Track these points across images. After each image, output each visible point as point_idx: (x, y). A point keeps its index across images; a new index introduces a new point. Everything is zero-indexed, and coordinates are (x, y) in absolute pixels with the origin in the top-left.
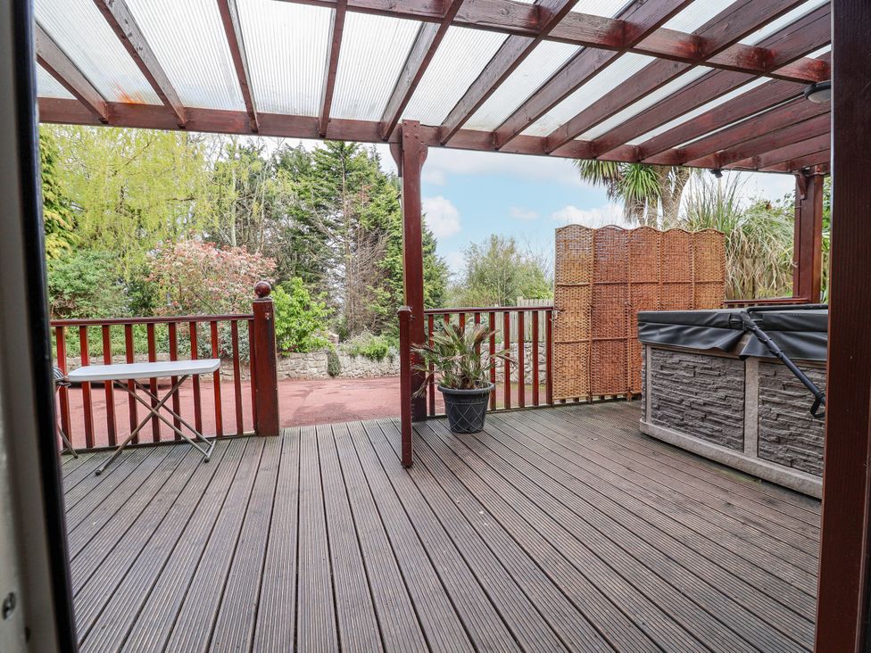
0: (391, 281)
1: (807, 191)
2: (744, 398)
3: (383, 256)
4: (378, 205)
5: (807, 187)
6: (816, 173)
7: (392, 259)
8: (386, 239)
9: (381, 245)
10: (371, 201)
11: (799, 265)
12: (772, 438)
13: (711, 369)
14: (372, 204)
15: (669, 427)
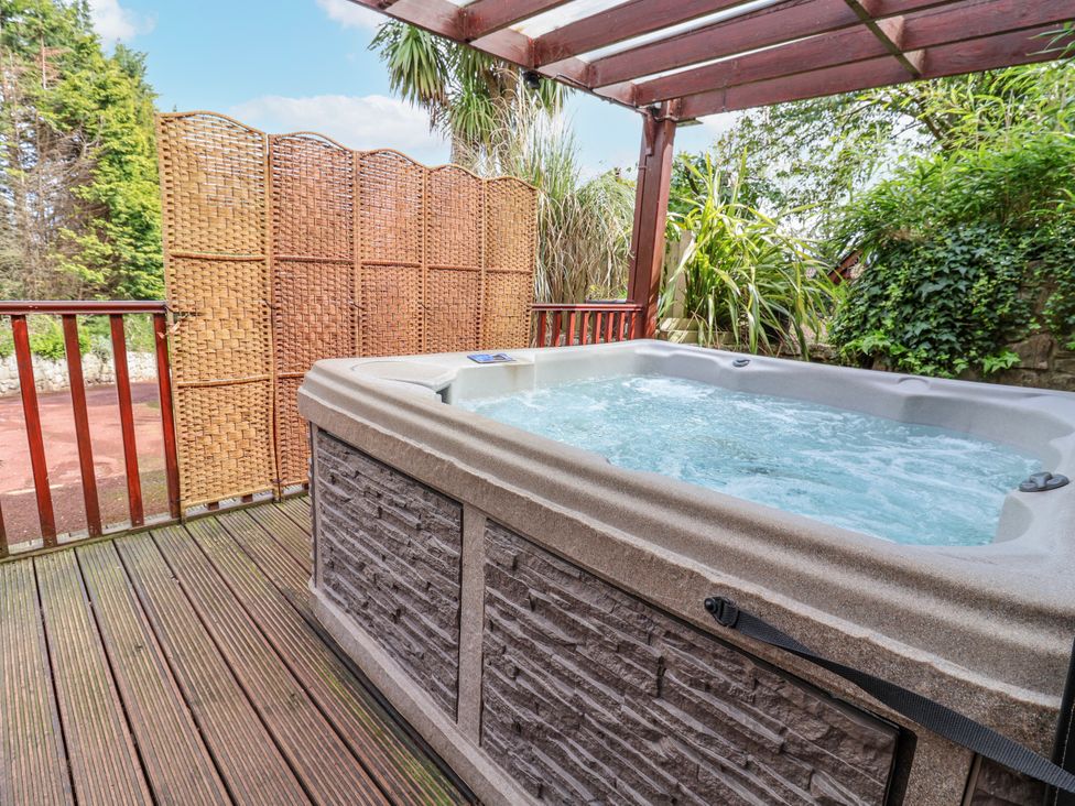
0: (109, 225)
1: (654, 142)
2: (458, 599)
3: (88, 180)
4: (76, 88)
5: (655, 137)
6: (668, 116)
7: (108, 187)
8: (98, 150)
9: (86, 159)
10: (64, 78)
11: (637, 255)
12: (505, 720)
13: (405, 508)
14: (64, 83)
15: (347, 611)
